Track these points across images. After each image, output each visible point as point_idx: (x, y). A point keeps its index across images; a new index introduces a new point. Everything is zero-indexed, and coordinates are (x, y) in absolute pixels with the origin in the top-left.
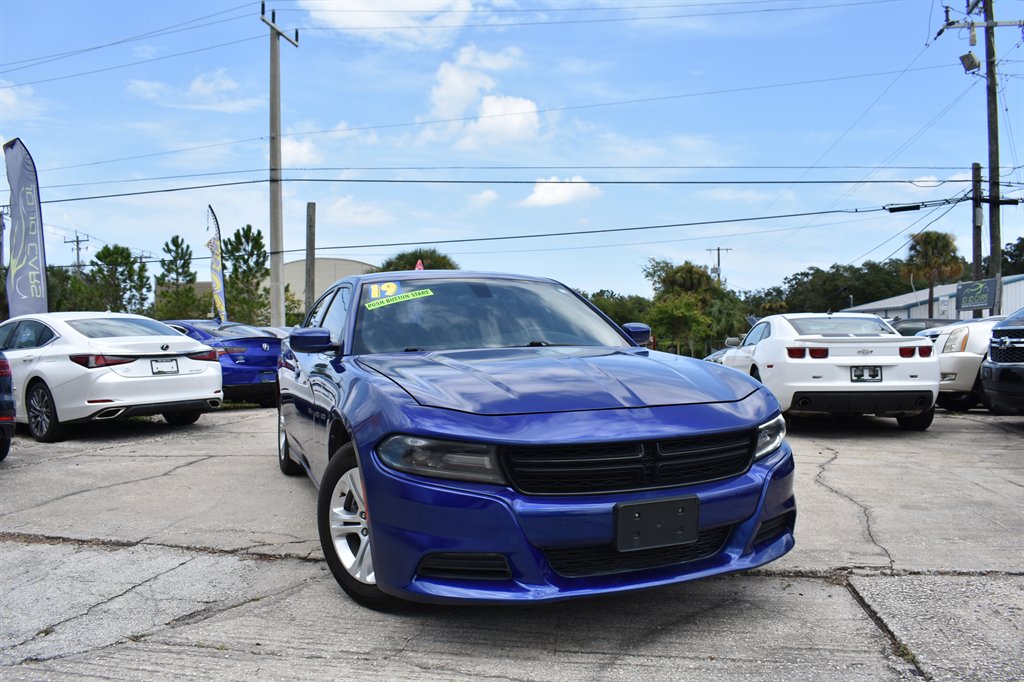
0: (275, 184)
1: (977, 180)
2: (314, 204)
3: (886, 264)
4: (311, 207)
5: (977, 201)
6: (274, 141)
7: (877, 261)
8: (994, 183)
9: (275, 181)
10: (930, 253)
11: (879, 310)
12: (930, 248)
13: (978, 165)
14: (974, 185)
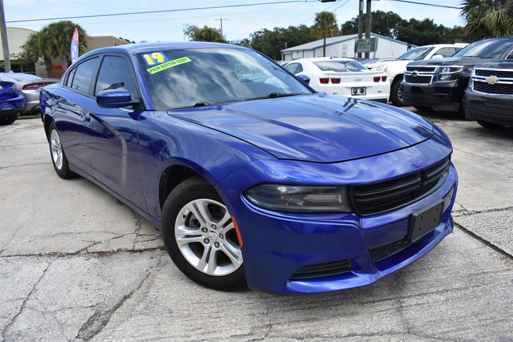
3: (299, 27)
7: (295, 26)
10: (325, 23)
11: (300, 50)
12: (325, 20)
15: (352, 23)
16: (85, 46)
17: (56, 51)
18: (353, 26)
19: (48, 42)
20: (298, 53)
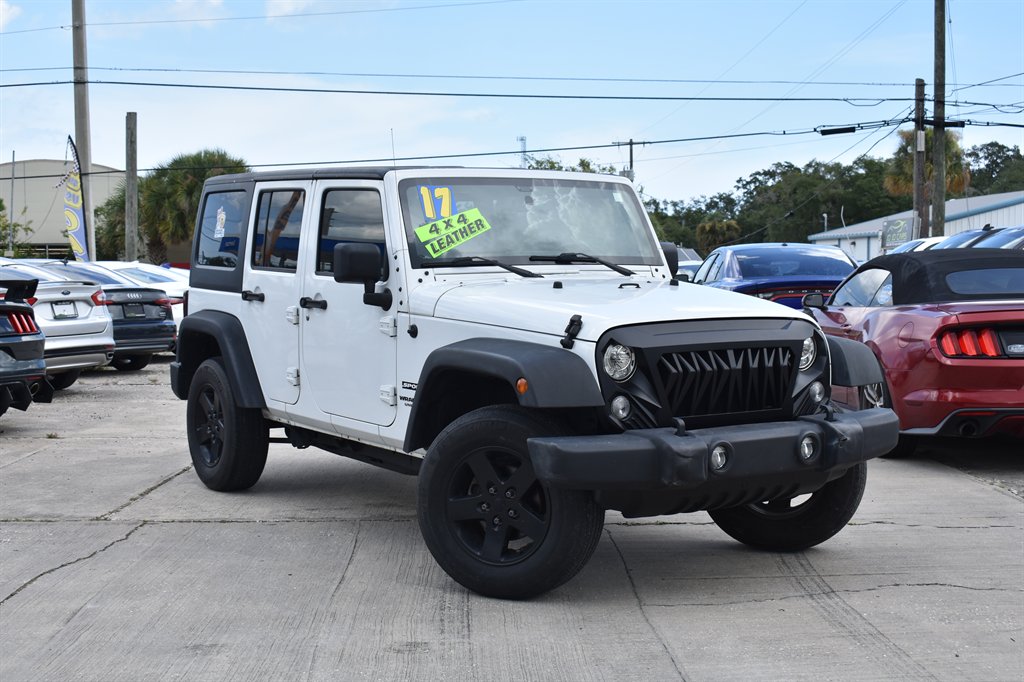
0: (80, 85)
1: (920, 99)
2: (135, 114)
4: (131, 118)
5: (920, 122)
6: (78, 29)
8: (940, 102)
9: (80, 83)
11: (860, 237)
13: (922, 81)
14: (917, 105)
17: (183, 226)
19: (167, 205)
20: (854, 243)
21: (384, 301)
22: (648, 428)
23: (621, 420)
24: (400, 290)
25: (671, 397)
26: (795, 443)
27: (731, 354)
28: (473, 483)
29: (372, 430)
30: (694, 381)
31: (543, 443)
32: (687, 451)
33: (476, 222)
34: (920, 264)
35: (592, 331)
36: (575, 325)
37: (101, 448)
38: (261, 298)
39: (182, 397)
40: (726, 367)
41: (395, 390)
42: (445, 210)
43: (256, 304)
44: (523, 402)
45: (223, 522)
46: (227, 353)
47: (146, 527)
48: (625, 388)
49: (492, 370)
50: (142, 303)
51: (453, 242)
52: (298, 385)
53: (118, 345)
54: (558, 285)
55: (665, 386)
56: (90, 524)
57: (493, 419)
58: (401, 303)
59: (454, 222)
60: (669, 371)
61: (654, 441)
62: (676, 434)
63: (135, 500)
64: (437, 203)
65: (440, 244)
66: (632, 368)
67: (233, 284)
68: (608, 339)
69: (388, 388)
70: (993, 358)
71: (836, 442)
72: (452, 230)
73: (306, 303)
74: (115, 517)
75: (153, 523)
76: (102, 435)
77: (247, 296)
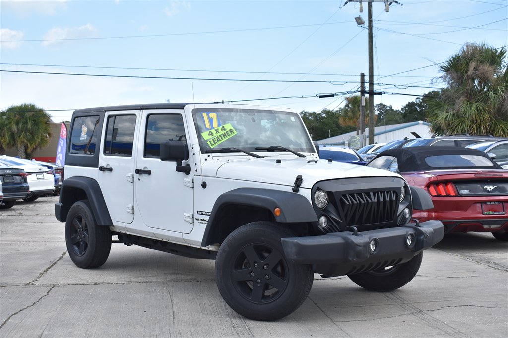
1: (363, 82)
3: (337, 111)
5: (363, 92)
7: (331, 110)
8: (371, 83)
12: (356, 105)
13: (363, 74)
14: (361, 85)
15: (416, 104)
16: (49, 134)
17: (14, 139)
18: (418, 109)
19: (6, 129)
21: (186, 170)
22: (336, 232)
23: (323, 229)
24: (196, 164)
25: (346, 216)
26: (404, 238)
27: (371, 194)
28: (245, 262)
29: (179, 236)
30: (356, 208)
31: (290, 240)
32: (361, 243)
33: (230, 130)
34: (411, 153)
35: (308, 183)
36: (299, 180)
37: (10, 247)
38: (110, 170)
39: (62, 221)
40: (370, 201)
41: (193, 215)
42: (215, 124)
43: (107, 173)
44: (278, 220)
45: (95, 284)
46: (92, 198)
47: (55, 288)
48: (324, 212)
49: (259, 204)
50: (13, 175)
51: (220, 140)
52: (133, 213)
53: (5, 196)
54: (279, 161)
55: (343, 210)
56: (25, 288)
57: (258, 229)
58: (196, 171)
59: (220, 130)
60: (345, 203)
61: (344, 238)
62: (353, 234)
63: (43, 274)
64: (211, 121)
65: (214, 141)
66: (326, 202)
67: (94, 163)
68: (317, 188)
69: (190, 214)
70: (454, 196)
71: (422, 237)
72: (219, 134)
73: (138, 172)
74: (37, 283)
75: (58, 286)
76: (7, 241)
77: (102, 169)
